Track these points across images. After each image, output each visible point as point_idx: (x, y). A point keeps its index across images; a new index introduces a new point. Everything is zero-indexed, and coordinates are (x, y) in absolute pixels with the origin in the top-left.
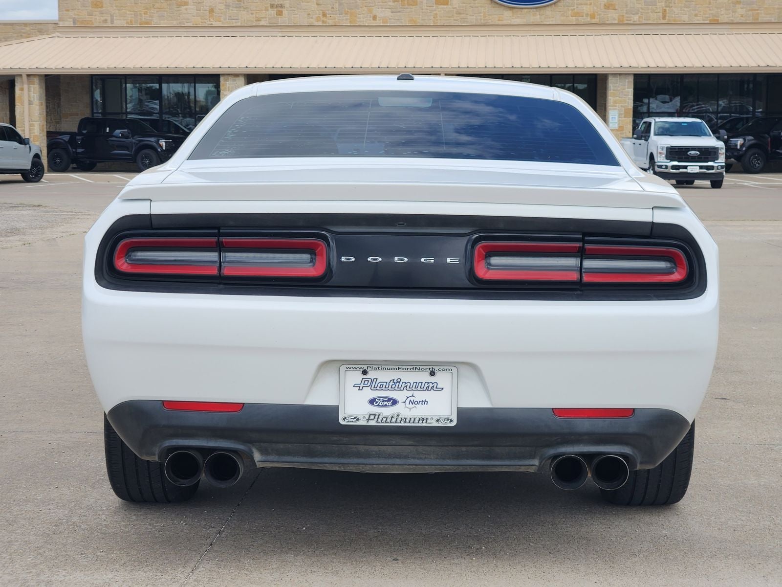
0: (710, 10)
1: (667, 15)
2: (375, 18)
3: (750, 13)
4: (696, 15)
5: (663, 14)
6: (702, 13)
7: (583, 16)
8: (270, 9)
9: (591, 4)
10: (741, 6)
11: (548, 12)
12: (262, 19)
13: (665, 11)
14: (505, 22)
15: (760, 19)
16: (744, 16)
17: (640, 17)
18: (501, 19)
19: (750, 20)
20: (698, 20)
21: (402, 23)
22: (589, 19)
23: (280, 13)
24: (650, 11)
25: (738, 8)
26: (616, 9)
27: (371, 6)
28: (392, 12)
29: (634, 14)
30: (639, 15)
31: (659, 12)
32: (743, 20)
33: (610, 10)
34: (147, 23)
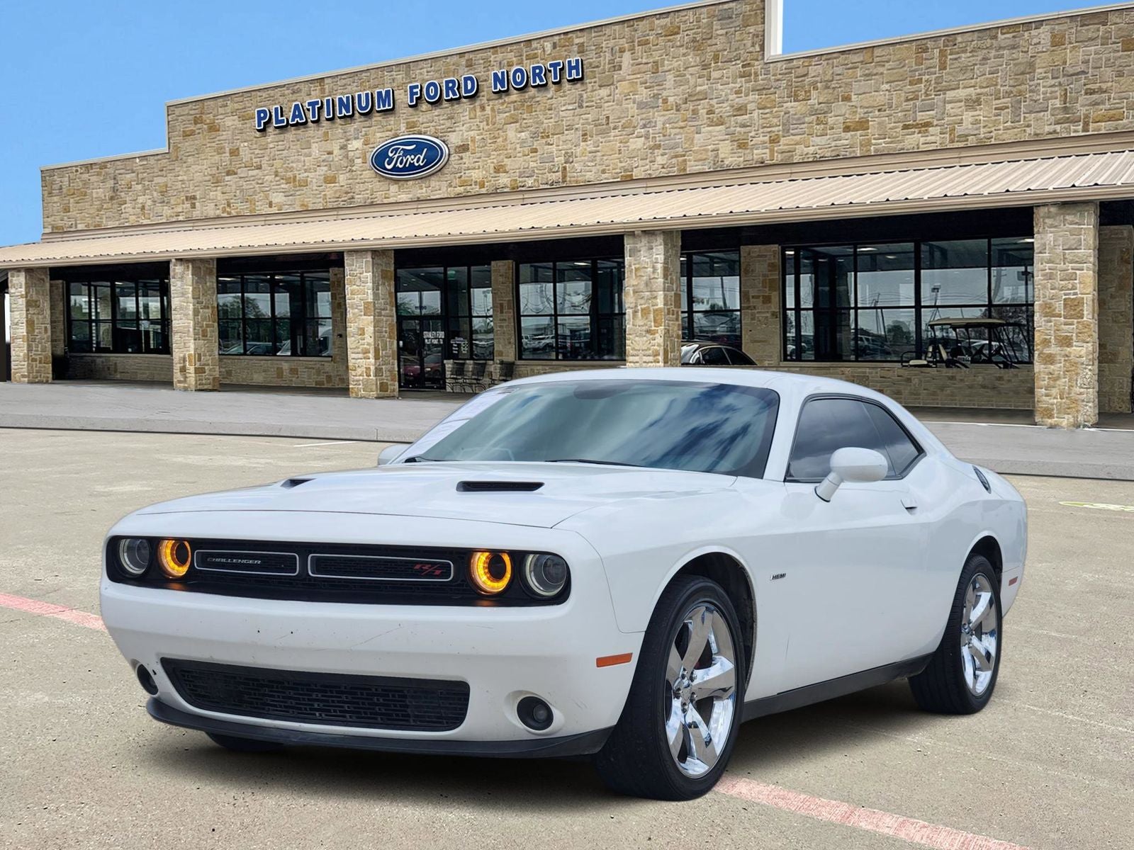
0: (621, 162)
1: (568, 174)
2: (271, 205)
3: (674, 161)
4: (604, 172)
5: (562, 173)
6: (611, 168)
7: (471, 185)
8: (186, 202)
9: (479, 168)
10: (661, 151)
11: (434, 182)
12: (181, 214)
13: (565, 168)
14: (392, 200)
15: (688, 169)
16: (665, 166)
17: (535, 180)
18: (387, 196)
19: (675, 171)
20: (606, 179)
21: (294, 208)
22: (477, 188)
23: (193, 206)
24: (546, 170)
25: (658, 156)
26: (507, 172)
27: (267, 191)
28: (285, 196)
29: (527, 177)
30: (535, 177)
31: (557, 172)
32: (664, 172)
33: (501, 174)
34: (99, 226)
